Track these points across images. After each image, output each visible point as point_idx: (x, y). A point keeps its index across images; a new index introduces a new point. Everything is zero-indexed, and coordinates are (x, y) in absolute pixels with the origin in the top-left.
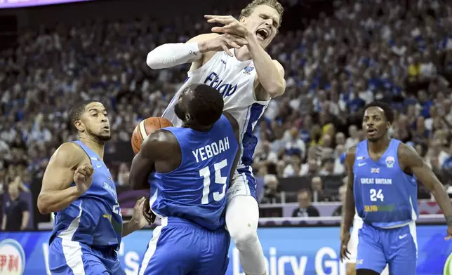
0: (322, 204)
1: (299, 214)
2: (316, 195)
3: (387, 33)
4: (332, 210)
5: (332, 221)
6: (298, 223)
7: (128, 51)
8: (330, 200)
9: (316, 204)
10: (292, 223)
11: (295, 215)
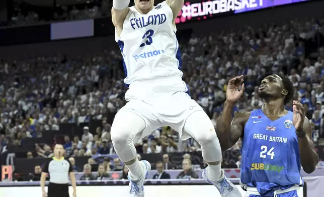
0: (171, 170)
1: (157, 177)
2: (167, 165)
3: (210, 65)
4: (177, 174)
5: (177, 181)
6: (156, 183)
7: (50, 74)
8: (176, 168)
9: (167, 171)
10: (153, 183)
11: (154, 178)
